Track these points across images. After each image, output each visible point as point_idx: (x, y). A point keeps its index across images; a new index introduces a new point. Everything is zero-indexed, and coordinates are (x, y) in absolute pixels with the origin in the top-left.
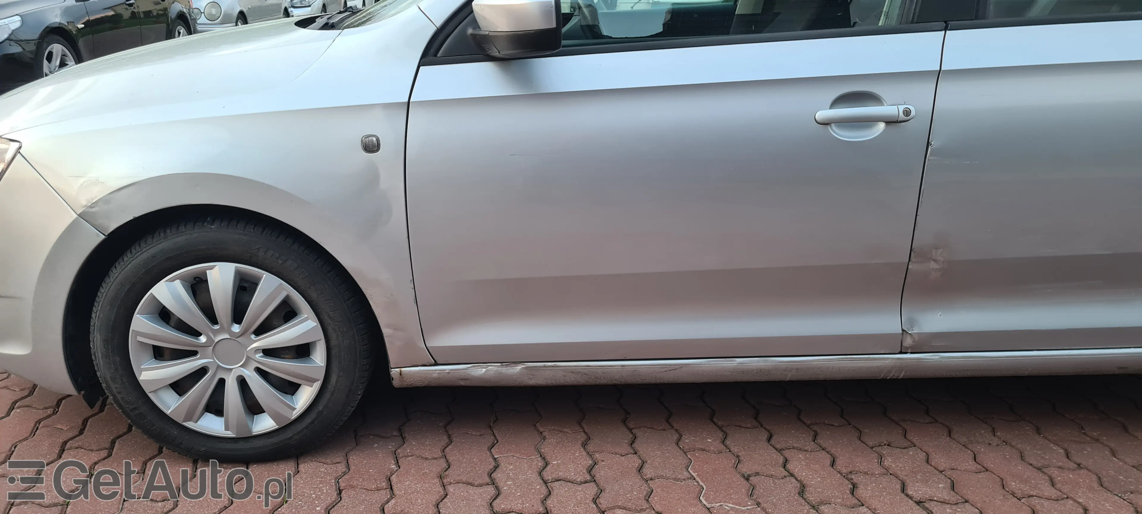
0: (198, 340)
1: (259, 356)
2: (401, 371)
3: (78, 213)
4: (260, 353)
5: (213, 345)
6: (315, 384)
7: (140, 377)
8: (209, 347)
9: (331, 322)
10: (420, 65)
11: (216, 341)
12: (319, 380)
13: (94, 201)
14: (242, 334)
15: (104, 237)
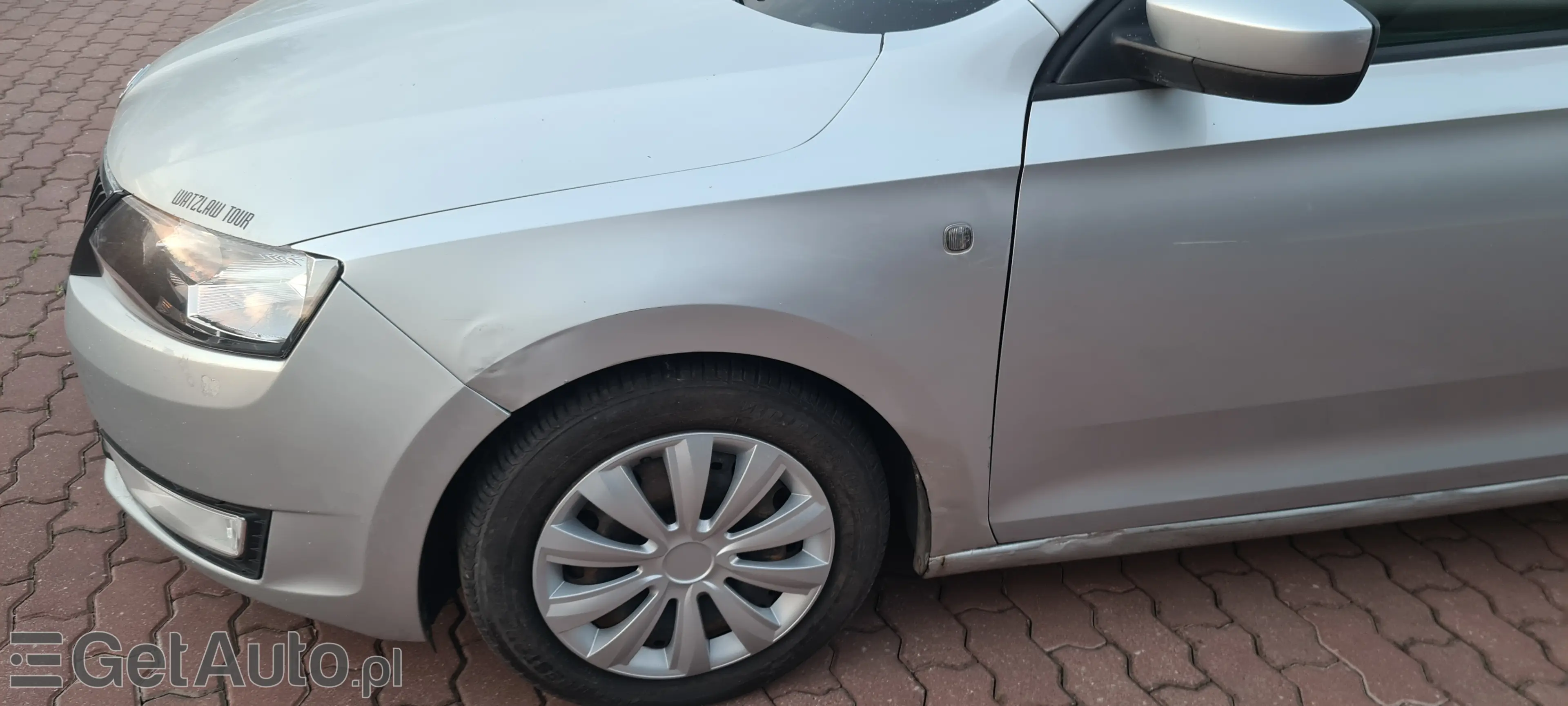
0: (643, 549)
1: (734, 561)
2: (944, 559)
3: (466, 382)
4: (734, 558)
5: (666, 554)
6: (812, 591)
7: (547, 612)
8: (661, 558)
9: (848, 503)
10: (1032, 99)
11: (669, 550)
12: (818, 585)
13: (495, 362)
14: (715, 533)
15: (508, 415)
